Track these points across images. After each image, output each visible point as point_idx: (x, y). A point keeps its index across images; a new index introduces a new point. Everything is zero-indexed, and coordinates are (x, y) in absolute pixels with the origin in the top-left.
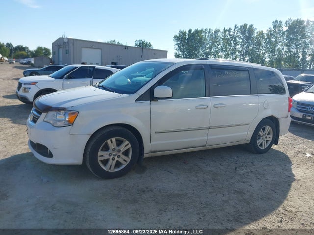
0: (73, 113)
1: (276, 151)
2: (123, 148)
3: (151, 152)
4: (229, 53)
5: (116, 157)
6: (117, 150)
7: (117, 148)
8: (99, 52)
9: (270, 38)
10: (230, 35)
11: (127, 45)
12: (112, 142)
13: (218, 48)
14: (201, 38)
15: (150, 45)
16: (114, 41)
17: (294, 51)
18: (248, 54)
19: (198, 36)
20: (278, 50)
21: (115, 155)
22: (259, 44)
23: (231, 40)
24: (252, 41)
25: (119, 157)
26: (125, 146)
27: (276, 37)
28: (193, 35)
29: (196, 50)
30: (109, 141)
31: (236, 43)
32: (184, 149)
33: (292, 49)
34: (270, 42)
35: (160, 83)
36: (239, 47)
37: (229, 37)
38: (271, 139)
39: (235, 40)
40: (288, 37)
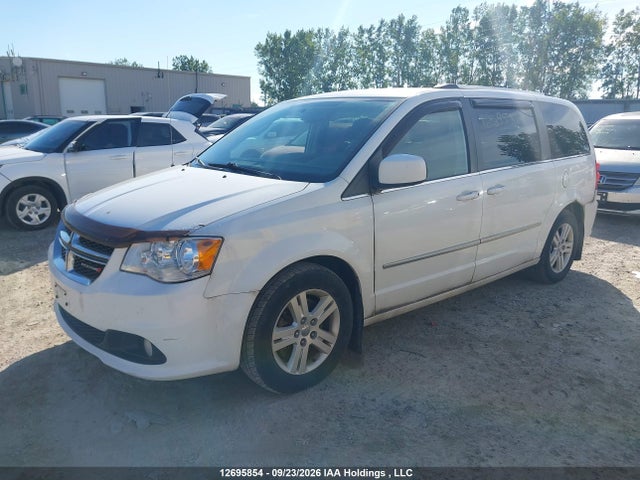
0: (207, 243)
1: (578, 274)
2: (320, 314)
3: (376, 313)
4: (371, 75)
5: (308, 338)
6: (309, 320)
7: (310, 316)
8: (99, 85)
9: (449, 45)
10: (371, 40)
11: (161, 68)
12: (299, 303)
13: (347, 68)
14: (311, 49)
15: (205, 66)
16: (125, 61)
17: (491, 67)
18: (408, 78)
19: (306, 44)
20: (463, 67)
21: (305, 334)
22: (427, 56)
23: (374, 49)
24: (414, 50)
25: (313, 335)
26: (326, 309)
27: (459, 41)
28: (295, 41)
29: (303, 75)
30: (294, 301)
31: (383, 57)
32: (436, 295)
33: (489, 64)
34: (447, 52)
35: (386, 148)
36: (388, 64)
37: (368, 43)
38: (570, 250)
39: (381, 50)
40: (480, 41)
